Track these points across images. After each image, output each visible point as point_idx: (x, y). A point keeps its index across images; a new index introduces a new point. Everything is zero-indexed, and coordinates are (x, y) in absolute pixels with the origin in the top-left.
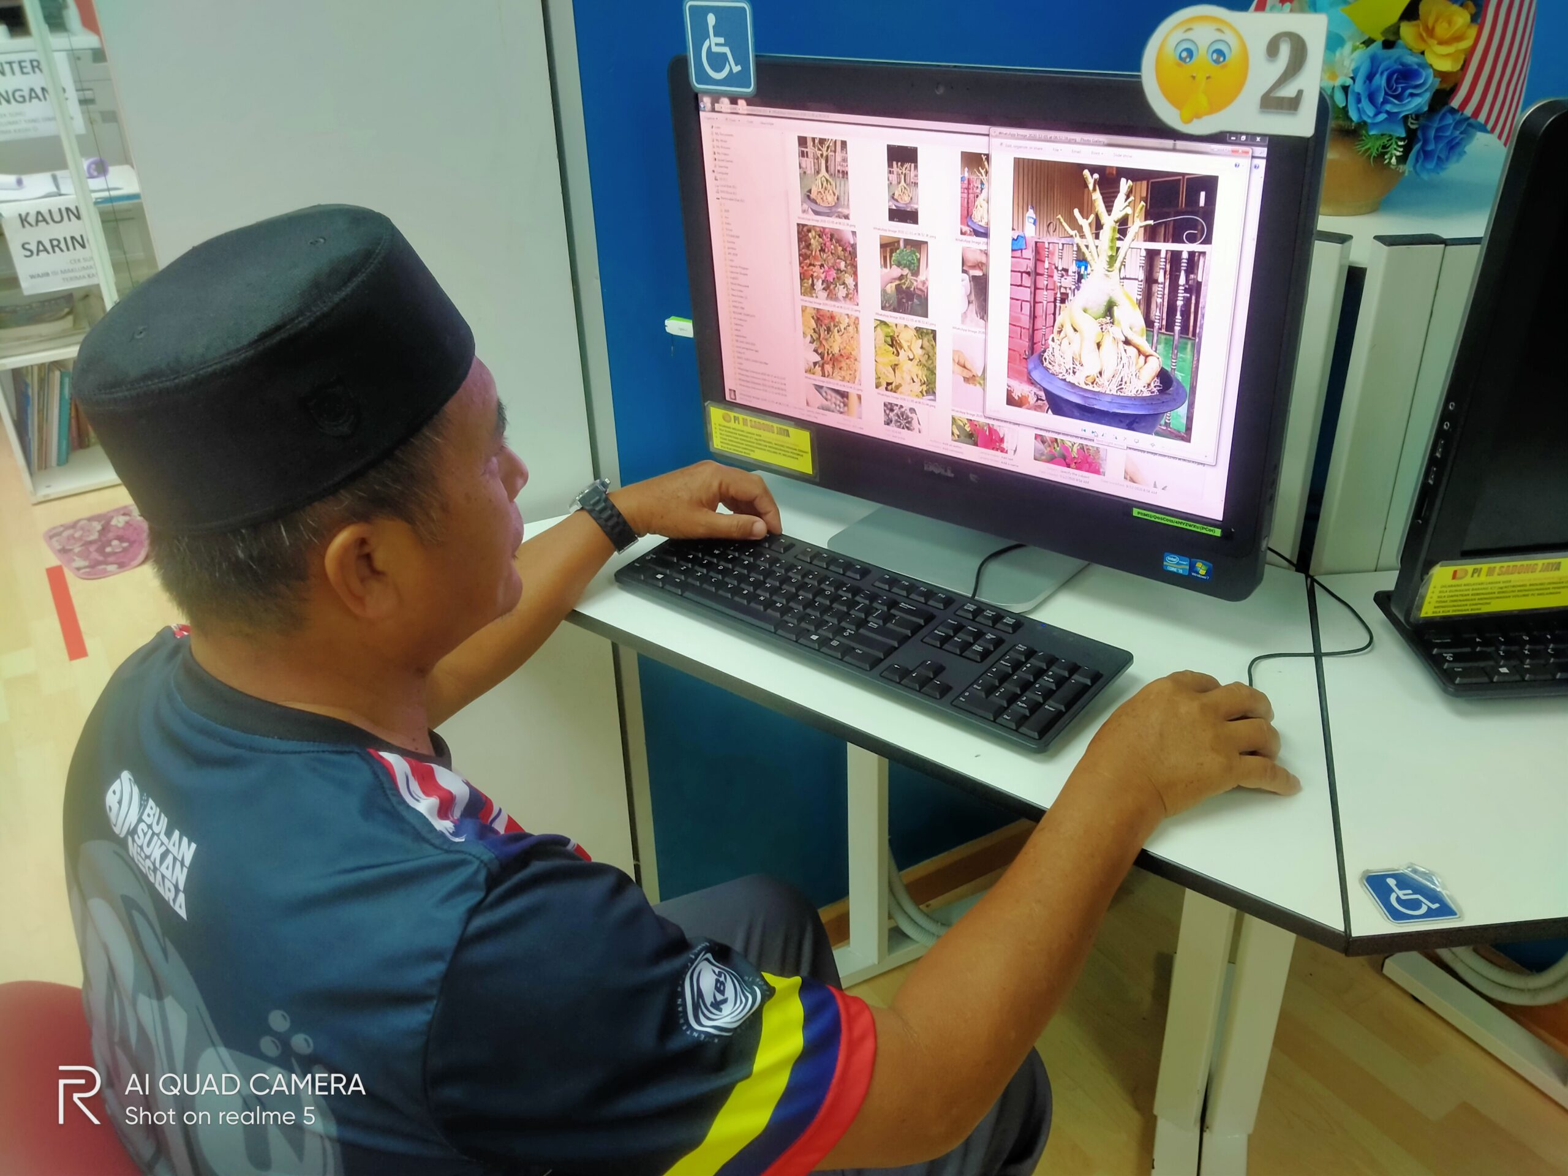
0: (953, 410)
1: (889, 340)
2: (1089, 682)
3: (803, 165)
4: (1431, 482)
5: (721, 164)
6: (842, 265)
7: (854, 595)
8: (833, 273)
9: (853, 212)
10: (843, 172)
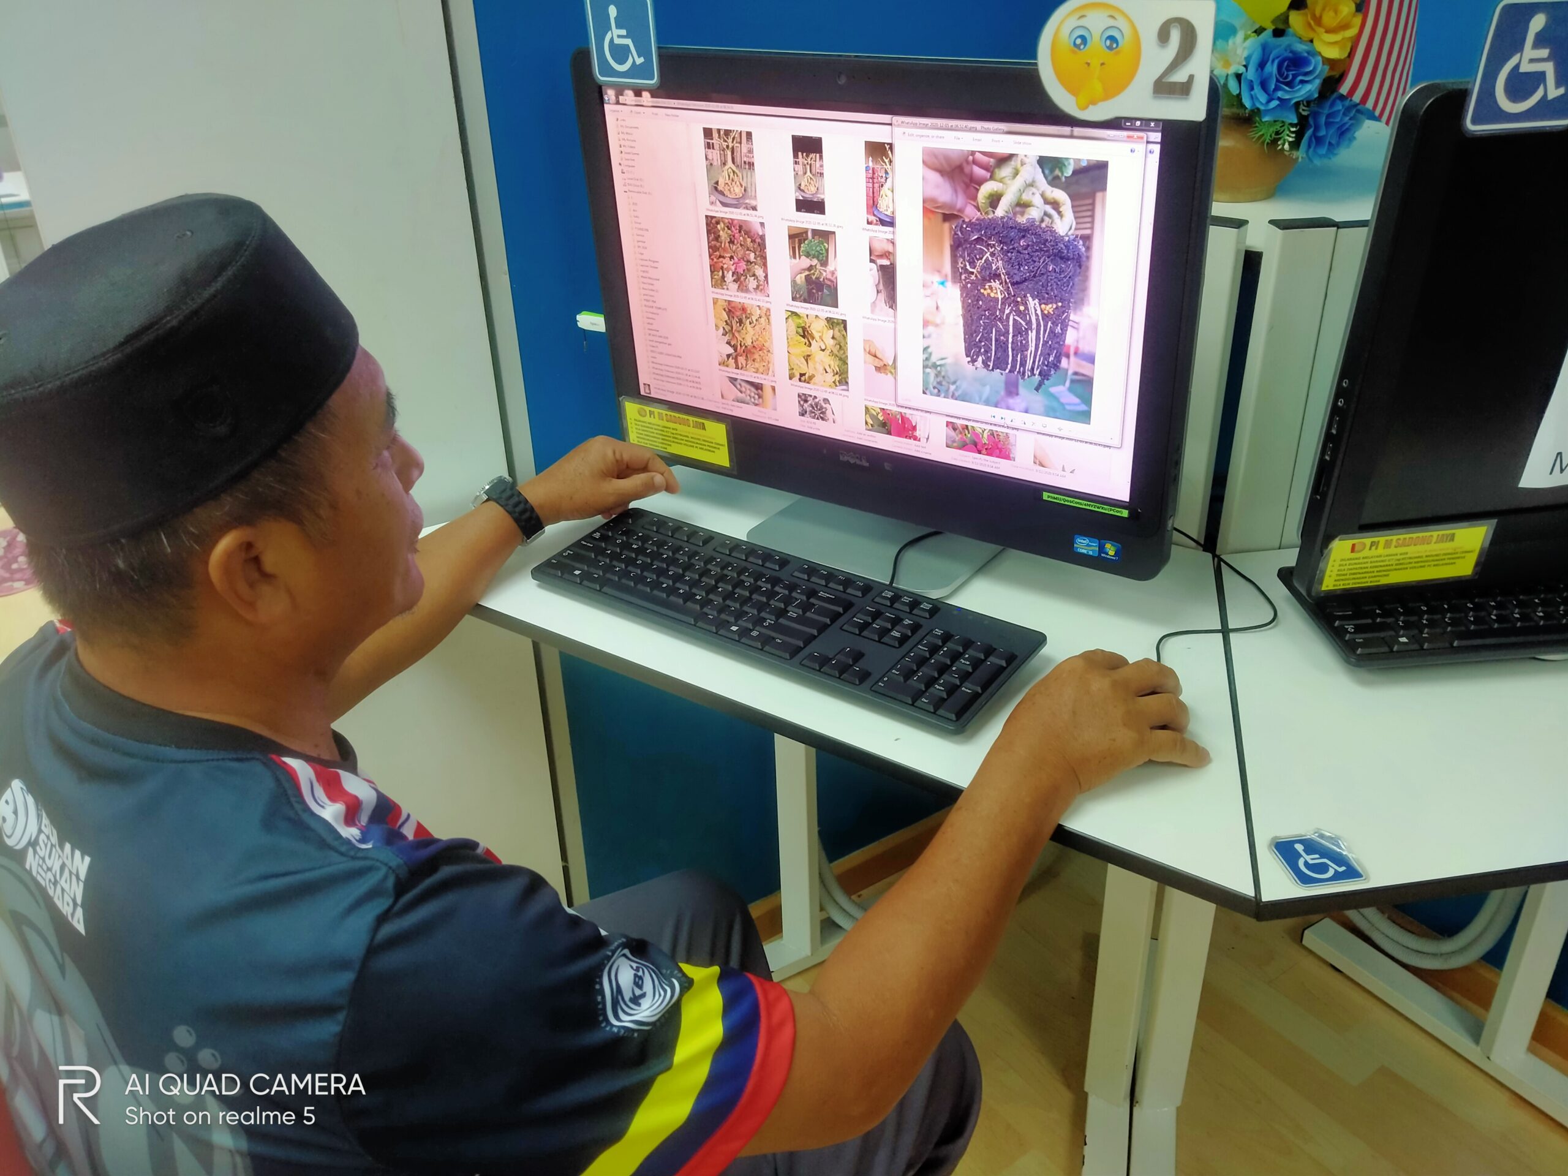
0: (865, 400)
1: (800, 330)
2: (1004, 663)
3: (710, 157)
4: (1327, 458)
5: (628, 156)
6: (752, 256)
7: (773, 586)
8: (743, 265)
9: (760, 203)
10: (749, 163)
